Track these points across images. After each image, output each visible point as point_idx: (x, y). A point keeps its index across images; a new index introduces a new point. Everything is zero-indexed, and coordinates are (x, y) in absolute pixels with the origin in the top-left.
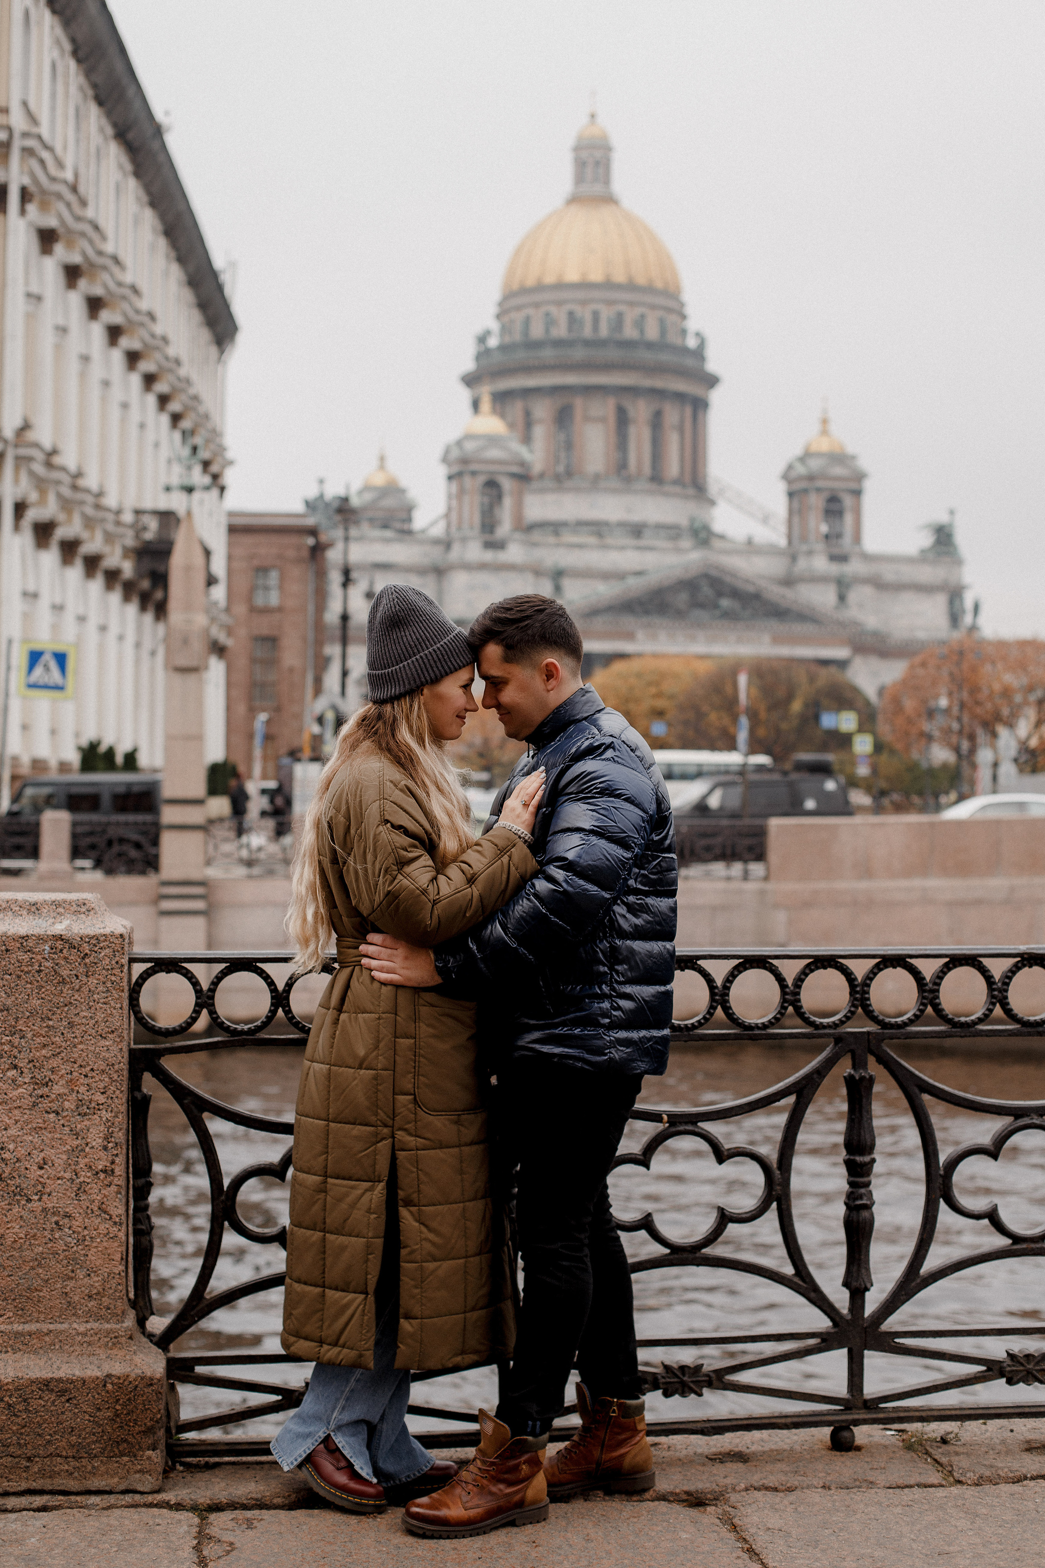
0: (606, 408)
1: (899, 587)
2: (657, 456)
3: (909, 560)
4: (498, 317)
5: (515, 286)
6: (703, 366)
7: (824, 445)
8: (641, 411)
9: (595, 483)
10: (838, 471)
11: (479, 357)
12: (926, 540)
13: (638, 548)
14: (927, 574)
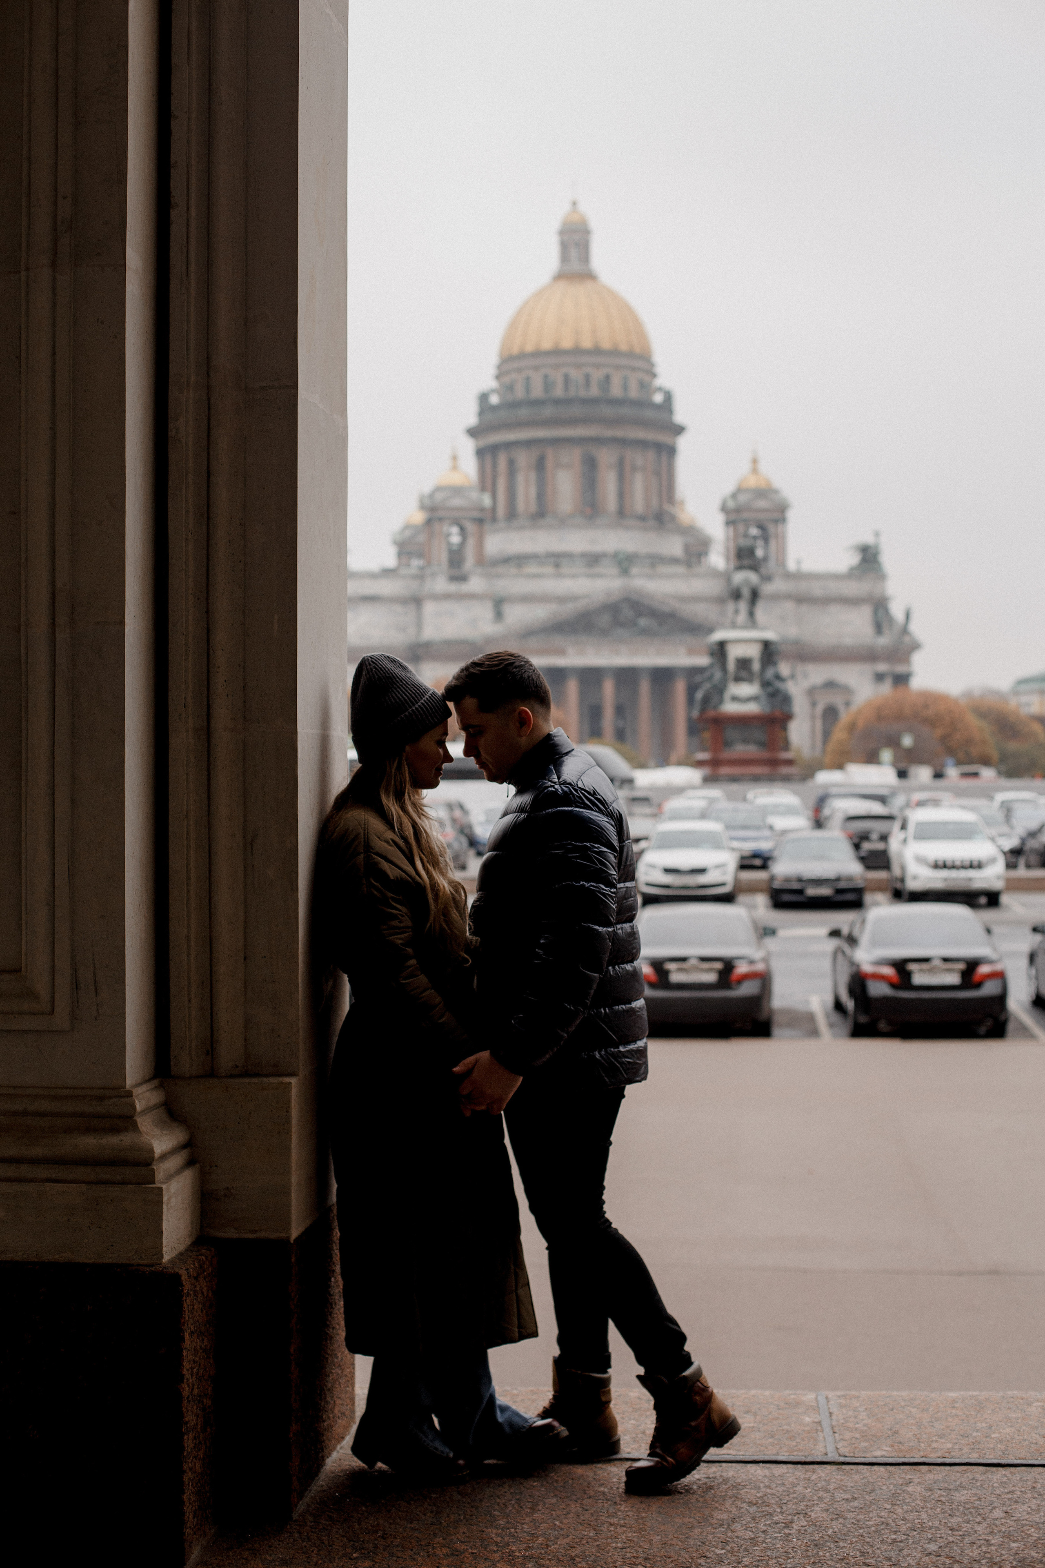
0: (574, 456)
1: (826, 601)
2: (621, 495)
3: (837, 577)
4: (498, 377)
5: (515, 351)
6: (671, 419)
7: (752, 482)
8: (606, 457)
9: (563, 522)
10: (762, 504)
11: (481, 414)
12: (854, 559)
13: (589, 576)
14: (852, 588)
